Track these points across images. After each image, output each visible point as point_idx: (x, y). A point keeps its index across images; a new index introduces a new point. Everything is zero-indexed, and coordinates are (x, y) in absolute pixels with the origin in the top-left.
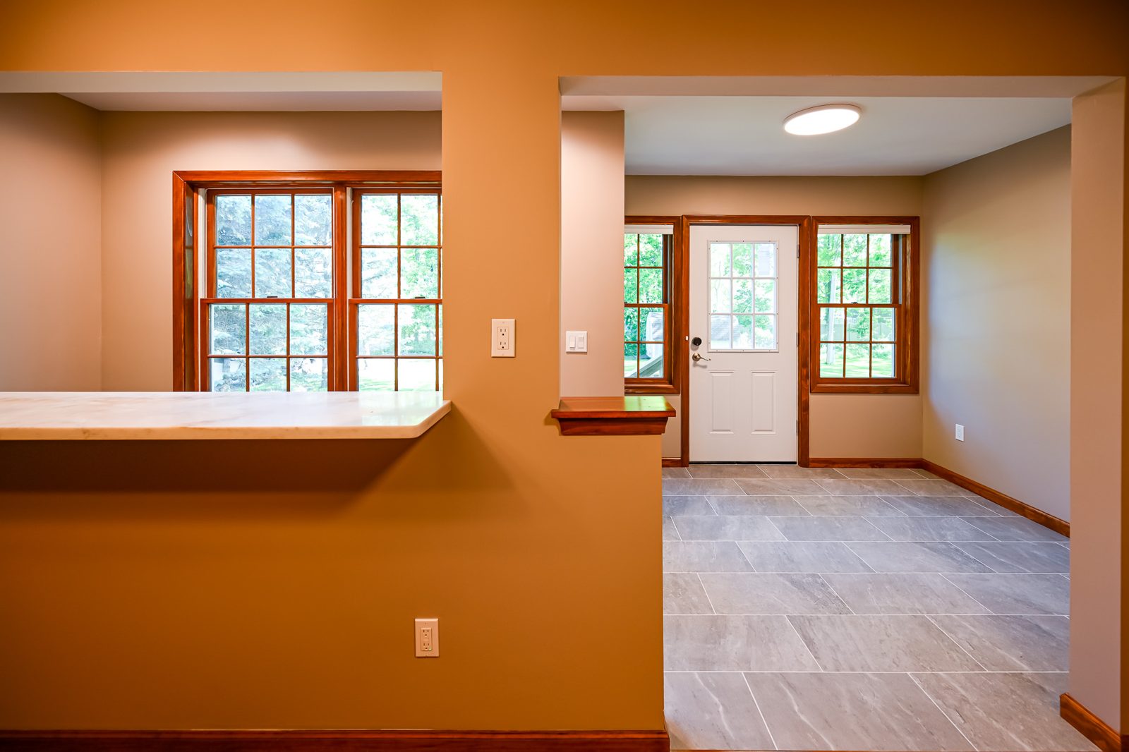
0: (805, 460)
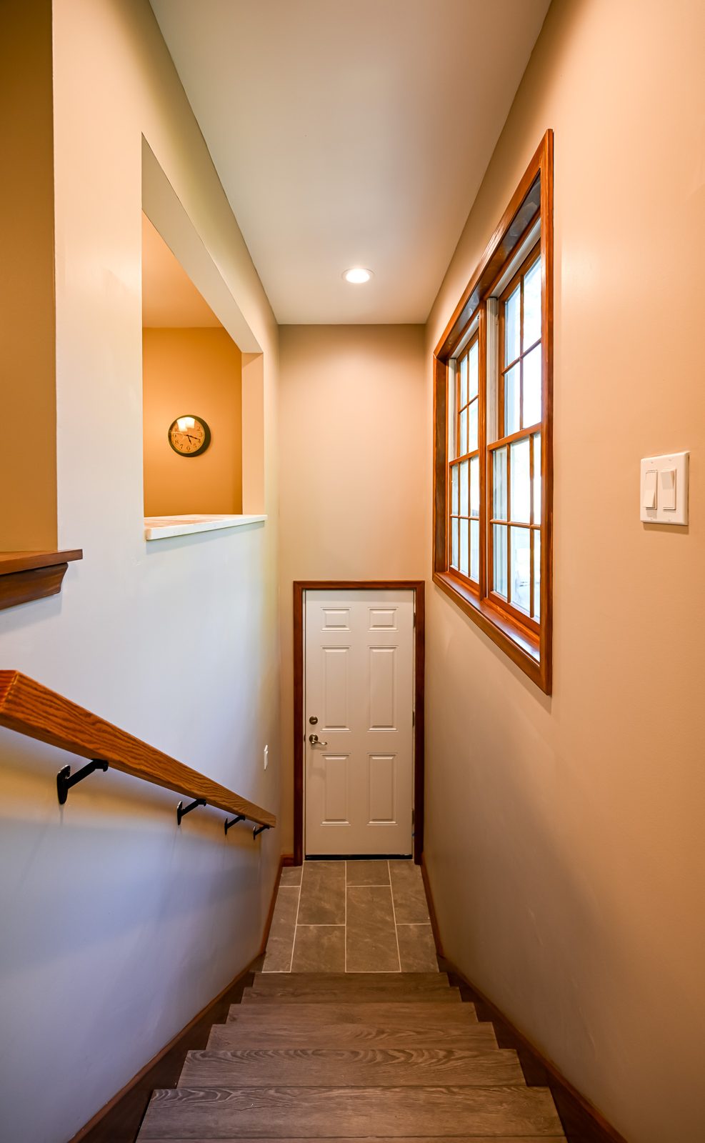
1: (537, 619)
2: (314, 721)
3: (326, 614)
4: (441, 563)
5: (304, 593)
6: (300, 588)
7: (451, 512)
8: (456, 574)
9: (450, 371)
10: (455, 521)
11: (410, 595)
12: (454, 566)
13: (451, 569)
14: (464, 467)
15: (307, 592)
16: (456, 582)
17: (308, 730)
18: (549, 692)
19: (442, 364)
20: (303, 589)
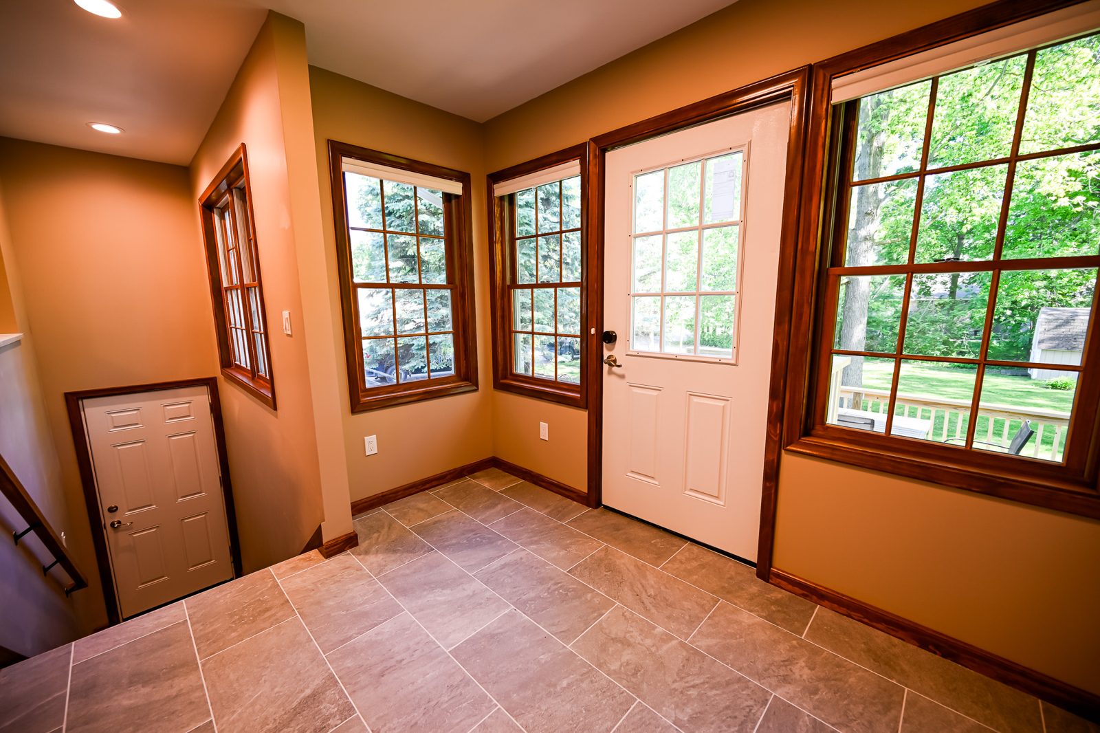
0: (764, 567)
1: (268, 377)
2: (112, 510)
3: (112, 417)
4: (227, 359)
5: (80, 402)
6: (75, 398)
7: (230, 324)
8: (239, 367)
9: (216, 219)
10: (234, 330)
11: (205, 389)
12: (237, 363)
13: (236, 364)
14: (234, 293)
15: (85, 401)
16: (239, 373)
17: (107, 519)
18: (275, 408)
19: (208, 212)
20: (78, 399)
